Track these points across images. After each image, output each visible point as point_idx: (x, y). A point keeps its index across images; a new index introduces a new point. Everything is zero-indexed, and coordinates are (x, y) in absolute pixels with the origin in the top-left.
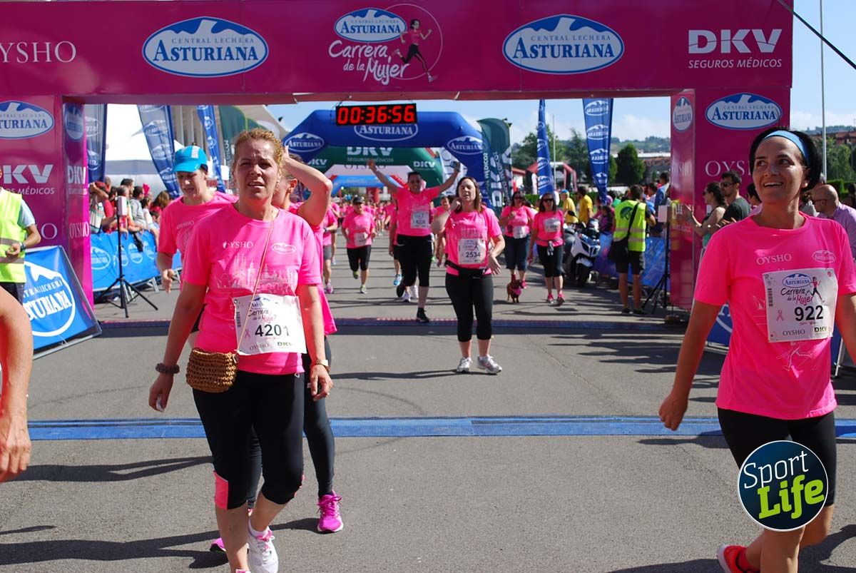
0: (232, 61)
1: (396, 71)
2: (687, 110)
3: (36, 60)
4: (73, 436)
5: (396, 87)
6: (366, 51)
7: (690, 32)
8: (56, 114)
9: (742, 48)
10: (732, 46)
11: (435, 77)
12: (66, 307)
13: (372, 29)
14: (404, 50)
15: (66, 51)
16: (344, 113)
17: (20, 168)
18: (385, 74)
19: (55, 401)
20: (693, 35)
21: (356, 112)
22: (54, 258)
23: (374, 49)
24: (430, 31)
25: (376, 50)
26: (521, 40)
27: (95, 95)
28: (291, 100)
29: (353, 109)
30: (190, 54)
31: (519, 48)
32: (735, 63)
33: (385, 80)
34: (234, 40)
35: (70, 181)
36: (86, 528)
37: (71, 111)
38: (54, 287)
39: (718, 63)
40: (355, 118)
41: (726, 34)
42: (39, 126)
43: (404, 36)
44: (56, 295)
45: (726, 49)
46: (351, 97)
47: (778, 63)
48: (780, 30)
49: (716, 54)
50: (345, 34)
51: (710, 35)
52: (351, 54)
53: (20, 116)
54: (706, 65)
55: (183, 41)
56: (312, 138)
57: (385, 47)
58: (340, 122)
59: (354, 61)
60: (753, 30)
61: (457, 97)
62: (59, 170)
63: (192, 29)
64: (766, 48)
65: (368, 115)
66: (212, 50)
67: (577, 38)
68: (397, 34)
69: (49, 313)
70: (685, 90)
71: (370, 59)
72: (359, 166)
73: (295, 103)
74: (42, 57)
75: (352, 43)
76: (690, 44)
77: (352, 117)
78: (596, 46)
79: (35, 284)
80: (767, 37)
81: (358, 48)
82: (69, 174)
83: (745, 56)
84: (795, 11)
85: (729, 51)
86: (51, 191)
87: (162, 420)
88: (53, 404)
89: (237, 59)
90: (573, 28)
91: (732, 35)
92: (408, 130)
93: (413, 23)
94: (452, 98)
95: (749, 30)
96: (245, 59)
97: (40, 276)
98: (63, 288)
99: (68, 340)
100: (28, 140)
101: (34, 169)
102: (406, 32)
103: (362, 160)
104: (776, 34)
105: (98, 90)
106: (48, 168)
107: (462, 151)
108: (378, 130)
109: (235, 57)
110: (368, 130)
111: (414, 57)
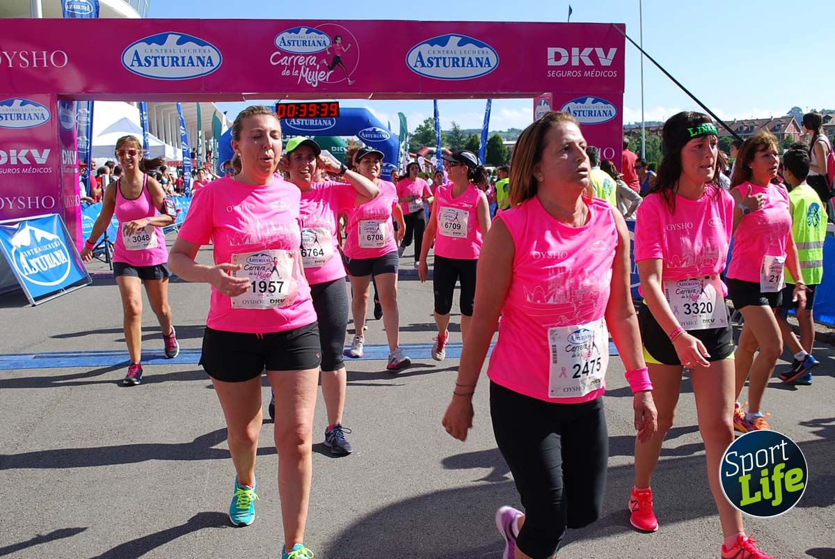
0: (193, 67)
2: (546, 108)
3: (35, 66)
4: (78, 364)
5: (323, 88)
6: (300, 60)
7: (549, 49)
8: (52, 109)
9: (588, 62)
10: (580, 60)
11: (354, 81)
12: (63, 262)
13: (304, 43)
14: (330, 60)
15: (59, 59)
16: (282, 109)
18: (315, 78)
20: (551, 52)
21: (291, 108)
22: (53, 224)
23: (305, 59)
24: (350, 45)
25: (307, 60)
26: (420, 52)
27: (83, 93)
28: (240, 99)
29: (289, 106)
30: (159, 61)
31: (419, 60)
32: (583, 73)
33: (314, 83)
34: (195, 51)
35: (64, 162)
37: (63, 106)
38: (54, 247)
39: (569, 73)
40: (291, 114)
41: (575, 51)
42: (38, 118)
43: (330, 49)
44: (56, 253)
45: (575, 62)
46: (287, 96)
47: (614, 74)
48: (616, 49)
49: (568, 66)
50: (283, 47)
51: (564, 52)
52: (287, 62)
53: (22, 110)
54: (560, 74)
55: (154, 51)
57: (315, 58)
59: (290, 68)
60: (596, 49)
61: (370, 97)
62: (55, 152)
63: (161, 41)
64: (606, 62)
65: (301, 110)
66: (177, 58)
67: (463, 52)
68: (324, 47)
69: (50, 267)
70: (545, 94)
71: (303, 67)
73: (243, 101)
74: (40, 62)
75: (289, 54)
76: (549, 58)
77: (289, 113)
78: (478, 59)
79: (38, 245)
80: (606, 53)
81: (293, 59)
82: (63, 157)
83: (590, 68)
84: (627, 34)
85: (578, 64)
86: (49, 170)
89: (198, 66)
90: (460, 44)
91: (580, 52)
92: (328, 122)
93: (336, 38)
94: (366, 98)
95: (592, 49)
96: (203, 66)
97: (42, 238)
98: (60, 247)
99: (67, 288)
100: (29, 129)
101: (35, 152)
102: (331, 46)
104: (613, 51)
105: (86, 90)
106: (47, 152)
107: (370, 139)
108: (304, 122)
109: (195, 64)
110: (296, 122)
111: (337, 65)
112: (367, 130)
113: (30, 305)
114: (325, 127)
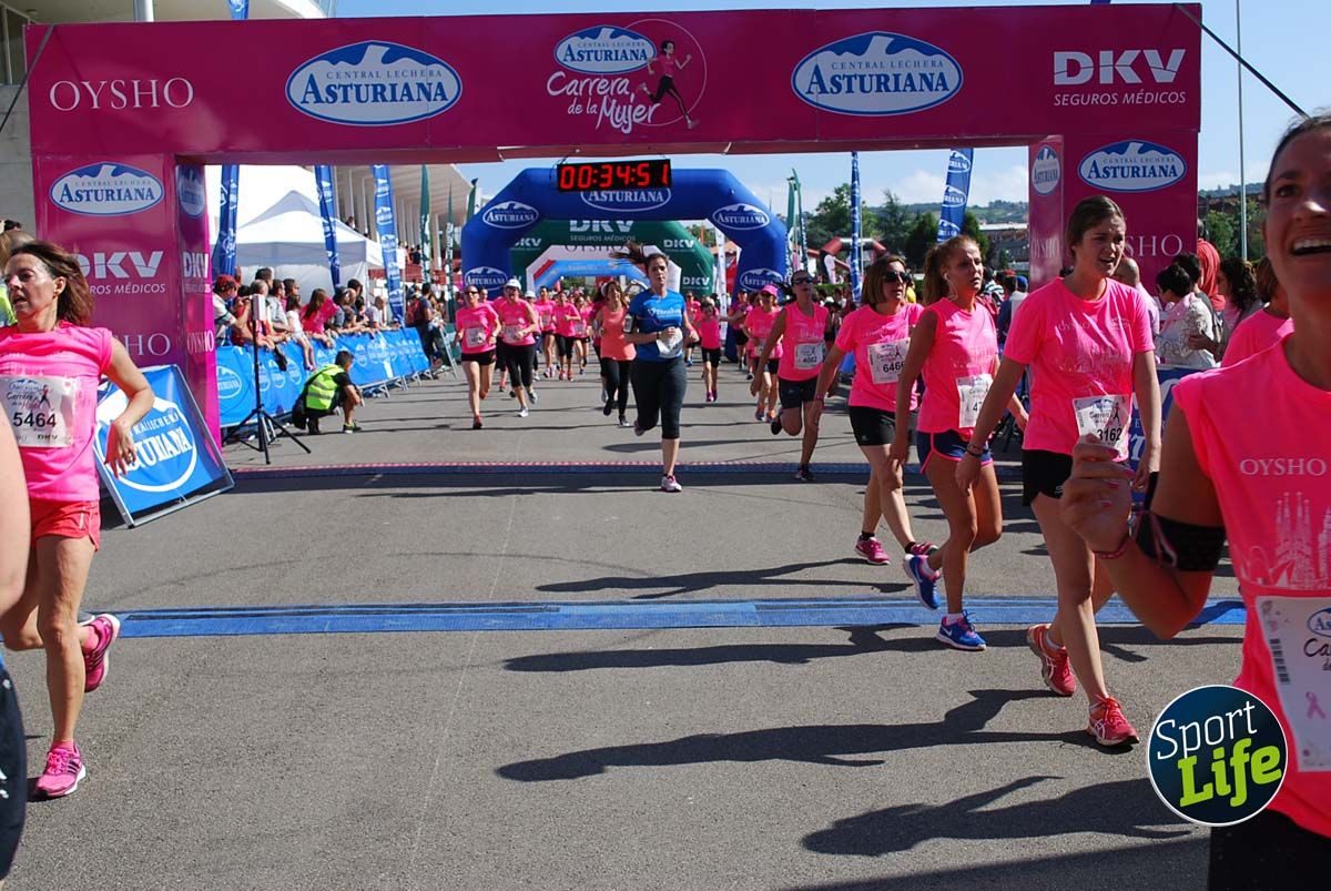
0: (411, 102)
1: (640, 114)
2: (1051, 163)
3: (137, 105)
4: (202, 631)
5: (641, 137)
6: (599, 86)
7: (1056, 54)
8: (165, 181)
10: (1116, 73)
11: (697, 122)
12: (184, 450)
14: (654, 85)
15: (179, 92)
16: (568, 173)
17: (118, 257)
18: (627, 118)
19: (173, 583)
20: (1061, 59)
21: (586, 172)
22: (165, 383)
23: (609, 84)
24: (689, 57)
25: (613, 84)
26: (817, 67)
27: (221, 152)
28: (494, 157)
29: (581, 170)
30: (352, 93)
31: (815, 80)
32: (1120, 98)
33: (626, 126)
34: (414, 73)
35: (187, 274)
36: (227, 760)
37: (187, 176)
38: (168, 423)
39: (1095, 99)
40: (585, 181)
41: (1106, 57)
42: (142, 198)
43: (653, 65)
44: (171, 433)
45: (1106, 77)
46: (578, 151)
47: (1180, 97)
48: (1183, 52)
49: (1094, 85)
50: (569, 63)
51: (1084, 59)
52: (577, 90)
53: (116, 183)
54: (1078, 101)
55: (343, 75)
56: (522, 209)
57: (627, 81)
58: (563, 186)
59: (582, 100)
60: (1144, 51)
61: (727, 150)
62: (171, 257)
63: (355, 58)
64: (1164, 76)
65: (603, 176)
66: (384, 88)
67: (896, 64)
68: (642, 62)
69: (160, 459)
70: (1050, 137)
71: (605, 98)
72: (586, 247)
73: (500, 160)
74: (146, 100)
75: (581, 76)
76: (1056, 72)
77: (580, 180)
80: (1165, 60)
81: (588, 83)
82: (185, 265)
83: (1133, 88)
84: (1204, 23)
85: (1111, 81)
86: (161, 288)
87: (324, 607)
88: (172, 586)
89: (419, 99)
91: (1116, 59)
92: (656, 195)
93: (664, 46)
94: (720, 151)
95: (1139, 51)
96: (429, 100)
98: (179, 424)
99: (189, 496)
100: (129, 217)
101: (137, 257)
102: (655, 59)
103: (590, 238)
105: (224, 146)
106: (157, 256)
107: (734, 224)
108: (614, 196)
109: (415, 97)
110: (600, 196)
111: (666, 94)
112: (727, 208)
113: (125, 526)
114: (652, 204)
